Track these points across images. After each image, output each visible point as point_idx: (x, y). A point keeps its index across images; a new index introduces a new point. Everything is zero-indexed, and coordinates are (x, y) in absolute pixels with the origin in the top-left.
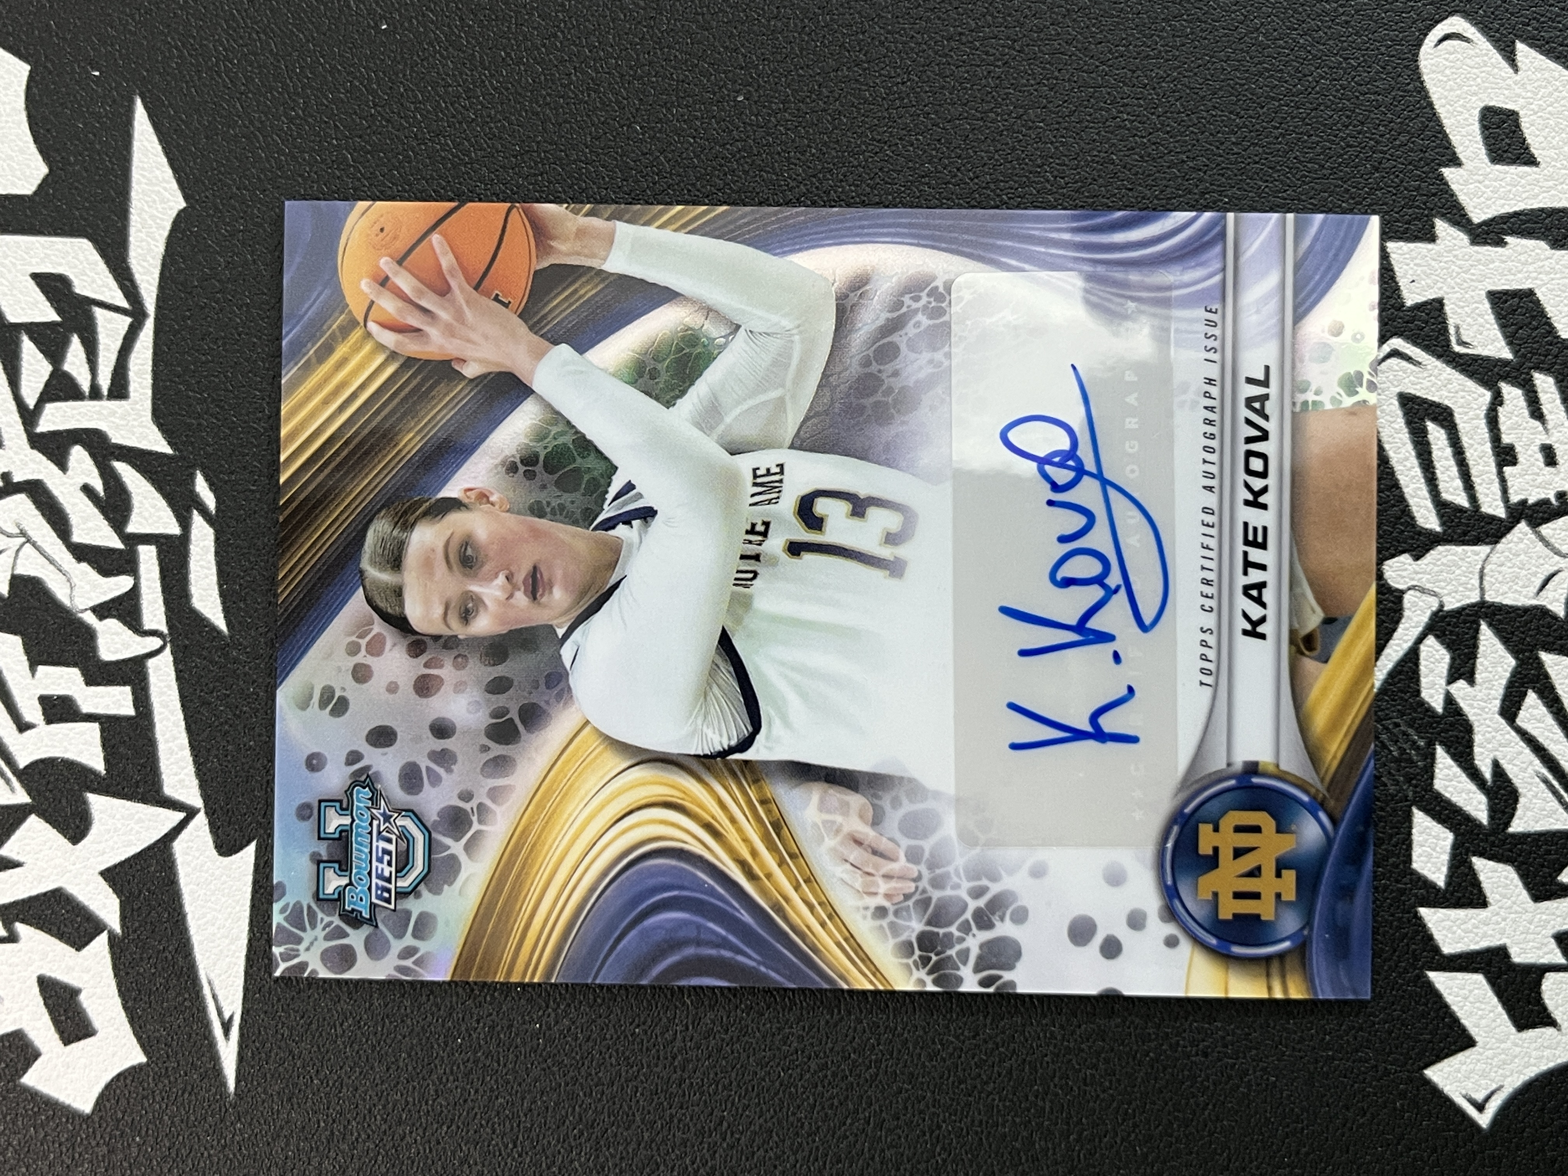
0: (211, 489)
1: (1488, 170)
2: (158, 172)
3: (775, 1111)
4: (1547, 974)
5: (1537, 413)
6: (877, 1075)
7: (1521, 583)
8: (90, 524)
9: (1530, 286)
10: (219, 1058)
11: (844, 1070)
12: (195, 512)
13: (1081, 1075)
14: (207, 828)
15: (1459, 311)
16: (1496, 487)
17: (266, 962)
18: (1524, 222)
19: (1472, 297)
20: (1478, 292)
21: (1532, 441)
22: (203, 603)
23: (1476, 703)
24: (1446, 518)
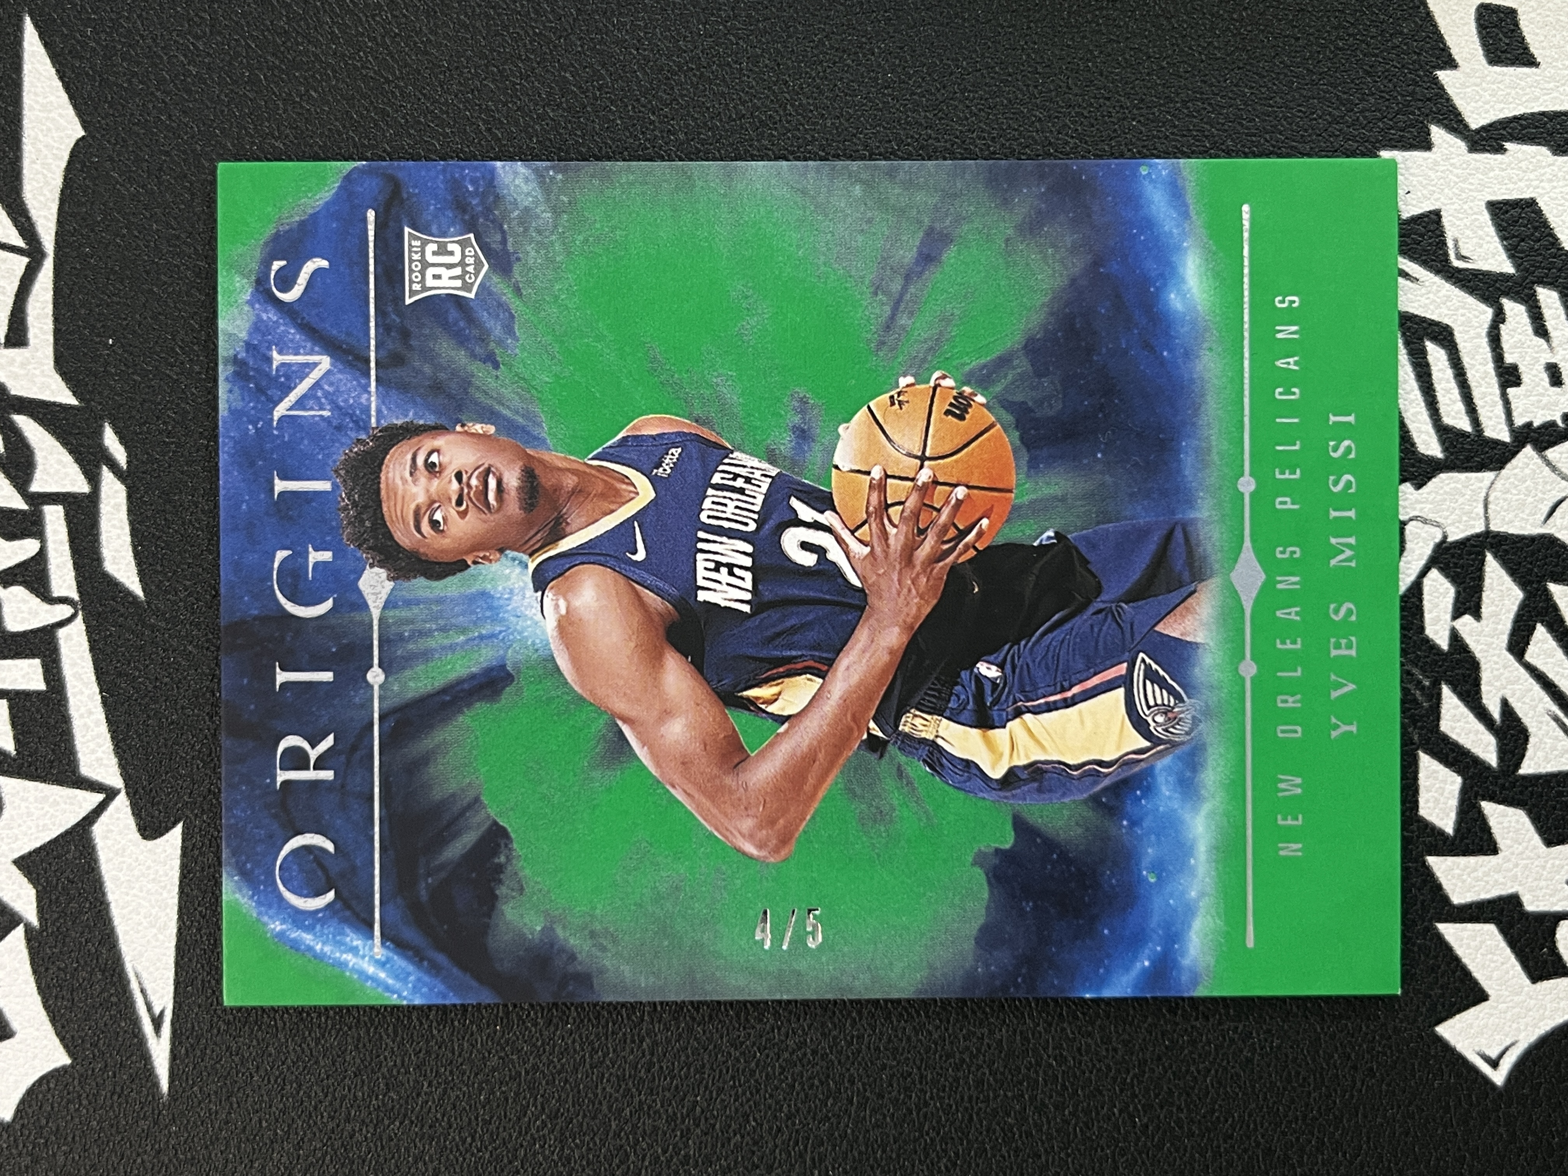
0: (121, 443)
1: (1486, 72)
2: (52, 98)
3: (751, 1093)
4: (1562, 922)
5: (1541, 331)
6: (859, 1051)
7: (1527, 511)
9: (1532, 196)
10: (150, 1057)
11: (823, 1048)
12: (105, 468)
13: (1076, 1045)
14: (129, 810)
15: (1458, 223)
16: (1500, 408)
17: (198, 952)
18: (1524, 127)
19: (1471, 208)
20: (1477, 202)
21: (1537, 360)
22: (116, 567)
23: (1482, 639)
24: (1448, 443)
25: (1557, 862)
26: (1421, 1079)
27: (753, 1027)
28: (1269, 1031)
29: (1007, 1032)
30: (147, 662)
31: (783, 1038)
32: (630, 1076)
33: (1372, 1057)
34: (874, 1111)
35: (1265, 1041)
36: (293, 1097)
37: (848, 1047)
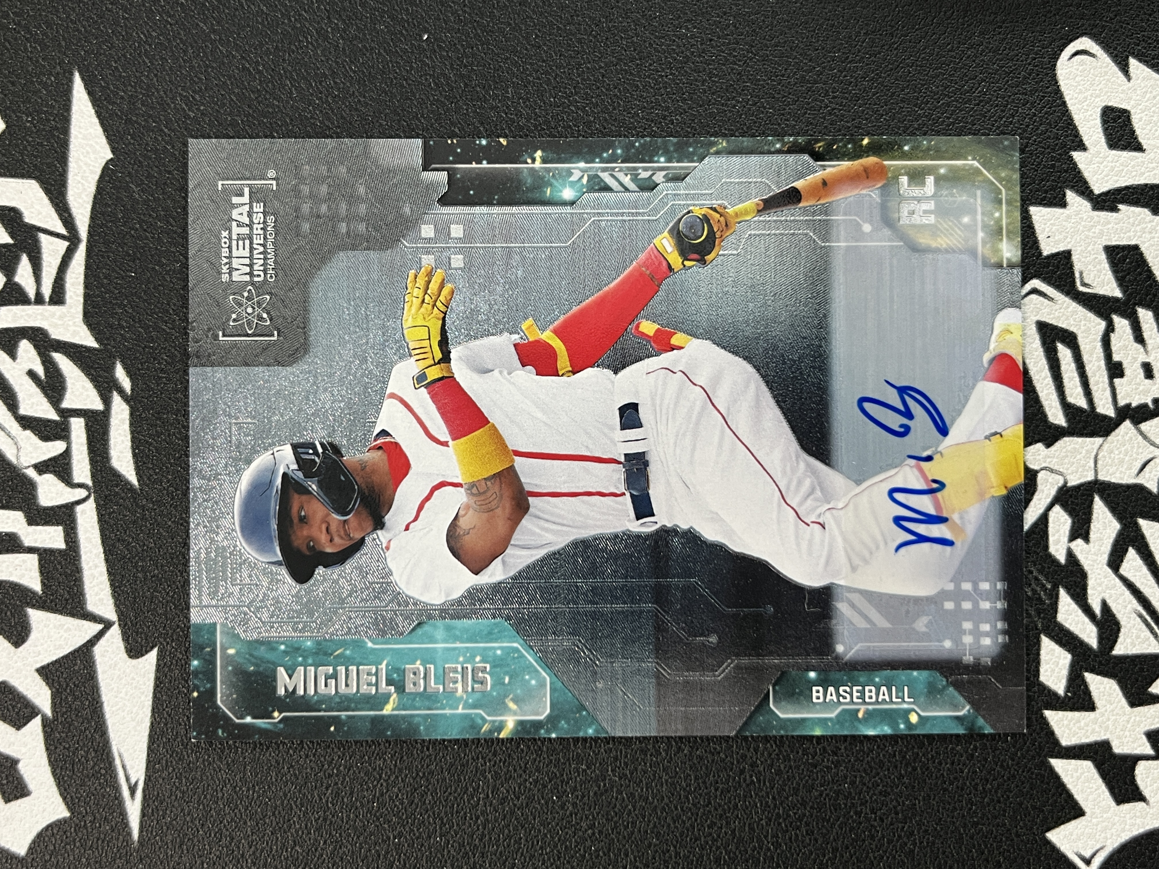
1: (1107, 154)
2: (91, 131)
3: (554, 859)
4: (1140, 762)
5: (1139, 338)
6: (633, 833)
7: (1126, 467)
8: (34, 400)
9: (1137, 243)
10: (126, 814)
12: (115, 393)
13: (788, 835)
14: (120, 637)
15: (1083, 260)
16: (1108, 393)
17: (164, 740)
18: (1133, 194)
19: (1093, 250)
20: (1096, 246)
21: (1135, 359)
22: (119, 463)
23: (1090, 557)
24: (1070, 416)
25: (1138, 719)
27: (558, 813)
28: (926, 831)
29: (739, 823)
30: (139, 532)
31: (578, 821)
32: (468, 844)
33: (1000, 853)
35: (924, 838)
36: (227, 847)
37: (625, 829)
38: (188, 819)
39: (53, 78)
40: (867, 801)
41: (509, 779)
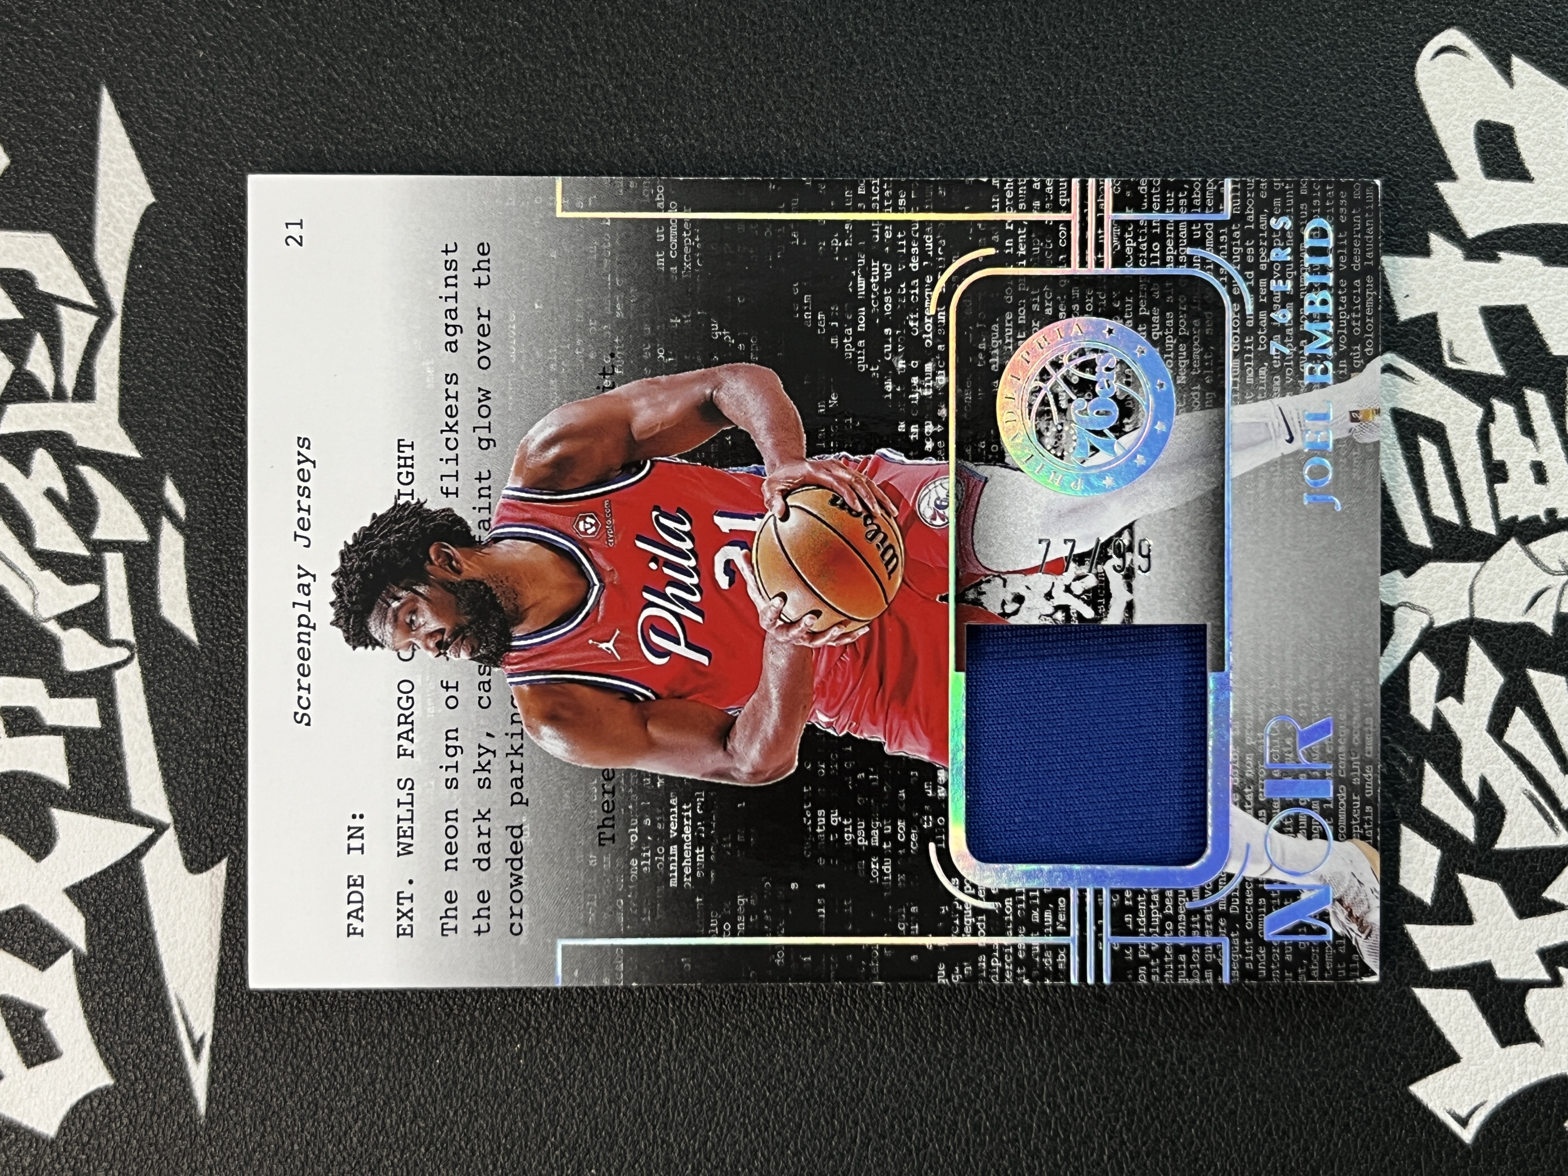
0: (180, 495)
1: (1483, 185)
2: (127, 165)
4: (1531, 990)
5: (1528, 430)
7: (1511, 601)
8: (55, 530)
9: (1523, 302)
10: (189, 1080)
12: (164, 519)
14: (177, 845)
15: (1452, 326)
16: (1487, 503)
17: (239, 981)
18: (1518, 238)
19: (1466, 313)
20: (1470, 308)
21: (1523, 457)
22: (172, 613)
23: (1464, 720)
24: (1437, 534)
25: (1528, 934)
26: (1394, 1133)
27: (764, 1068)
28: (1252, 1085)
29: (1004, 1078)
30: (200, 704)
33: (1349, 1113)
34: (875, 1149)
35: (1248, 1094)
36: (325, 1122)
37: (853, 1089)
38: (272, 1085)
39: (73, 96)
40: (1172, 1047)
41: (700, 1024)
